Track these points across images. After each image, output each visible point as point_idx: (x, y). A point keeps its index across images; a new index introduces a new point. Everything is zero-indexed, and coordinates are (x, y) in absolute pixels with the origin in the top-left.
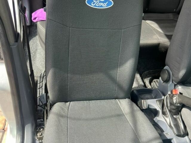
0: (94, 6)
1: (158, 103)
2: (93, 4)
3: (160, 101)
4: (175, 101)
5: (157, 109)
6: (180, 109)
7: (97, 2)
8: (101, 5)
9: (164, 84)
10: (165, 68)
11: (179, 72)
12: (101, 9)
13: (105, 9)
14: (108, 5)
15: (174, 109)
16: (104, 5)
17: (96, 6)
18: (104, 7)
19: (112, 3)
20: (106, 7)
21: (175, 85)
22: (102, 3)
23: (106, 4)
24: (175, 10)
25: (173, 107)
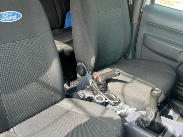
0: (4, 20)
1: (88, 91)
2: (3, 18)
3: (88, 89)
4: (100, 81)
5: (90, 96)
6: (106, 85)
7: (6, 16)
8: (11, 19)
9: (82, 78)
10: (77, 65)
11: (90, 61)
12: (12, 22)
13: (16, 21)
14: (17, 17)
15: (102, 88)
16: (14, 18)
17: (7, 20)
18: (14, 20)
19: (21, 15)
20: (16, 19)
21: (91, 74)
22: (11, 16)
23: (15, 17)
24: (57, 26)
25: (102, 86)
